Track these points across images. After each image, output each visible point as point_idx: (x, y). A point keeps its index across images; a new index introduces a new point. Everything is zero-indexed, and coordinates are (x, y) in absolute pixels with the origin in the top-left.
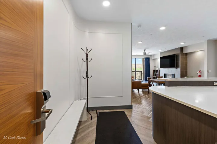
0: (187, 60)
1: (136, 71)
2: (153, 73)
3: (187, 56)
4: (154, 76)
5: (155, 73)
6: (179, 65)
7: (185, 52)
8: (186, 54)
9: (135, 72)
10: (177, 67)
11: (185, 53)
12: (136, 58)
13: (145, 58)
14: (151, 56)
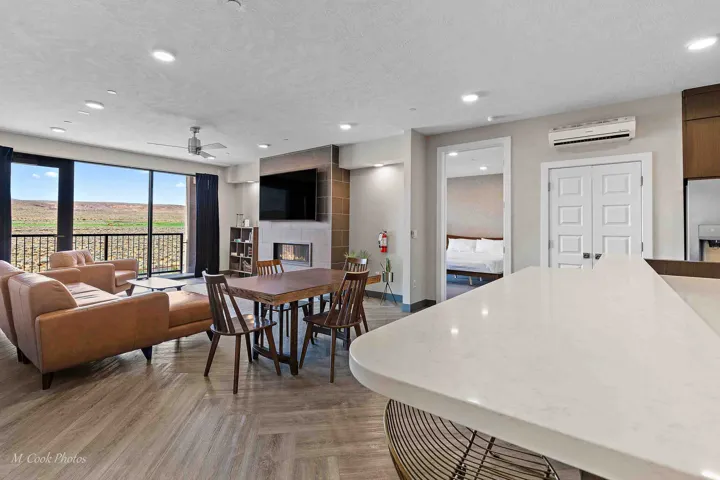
0: (348, 194)
1: (150, 234)
2: (232, 239)
3: (349, 180)
4: (235, 254)
5: (239, 241)
6: (326, 211)
7: (343, 164)
8: (347, 173)
9: (145, 238)
10: (320, 216)
11: (344, 170)
12: (151, 171)
13: (198, 175)
14: (224, 168)
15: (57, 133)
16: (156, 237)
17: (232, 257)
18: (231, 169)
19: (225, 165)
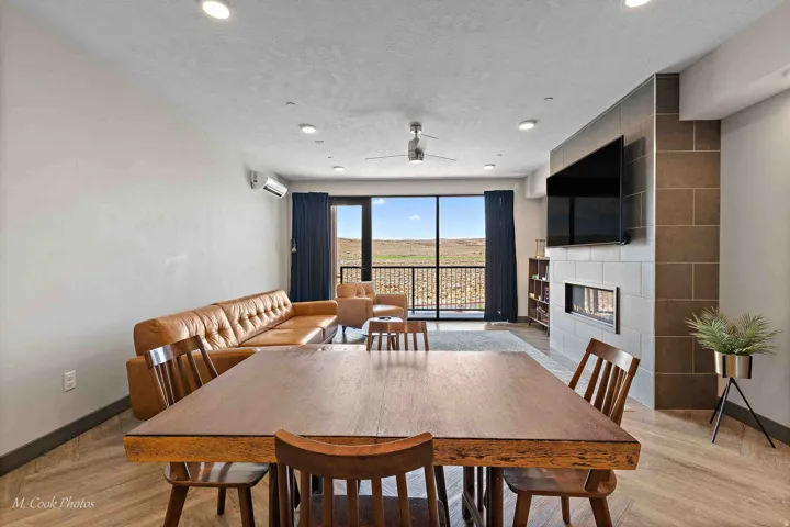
0: (717, 183)
1: (438, 267)
2: (530, 276)
3: (719, 147)
4: (533, 296)
5: (537, 277)
6: (645, 223)
7: (694, 108)
8: (712, 130)
9: (435, 270)
10: (626, 233)
11: (699, 122)
12: (438, 197)
13: (487, 194)
14: (522, 180)
15: (340, 172)
16: (444, 270)
17: (530, 299)
18: (529, 179)
19: (523, 175)
